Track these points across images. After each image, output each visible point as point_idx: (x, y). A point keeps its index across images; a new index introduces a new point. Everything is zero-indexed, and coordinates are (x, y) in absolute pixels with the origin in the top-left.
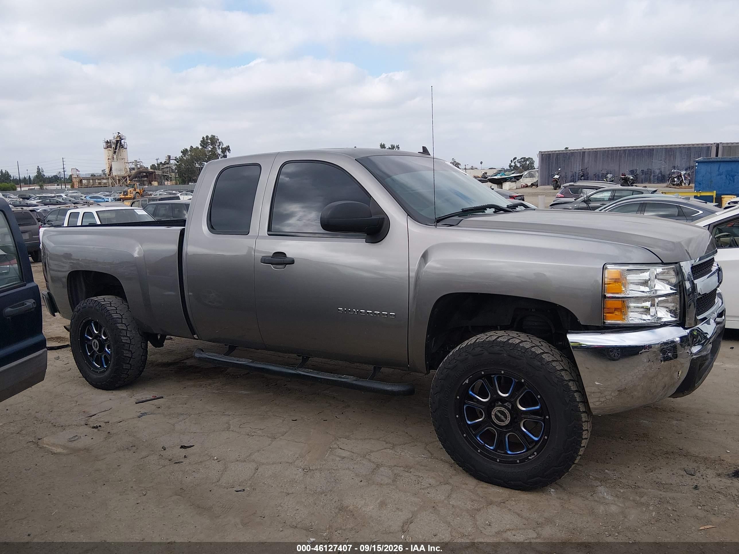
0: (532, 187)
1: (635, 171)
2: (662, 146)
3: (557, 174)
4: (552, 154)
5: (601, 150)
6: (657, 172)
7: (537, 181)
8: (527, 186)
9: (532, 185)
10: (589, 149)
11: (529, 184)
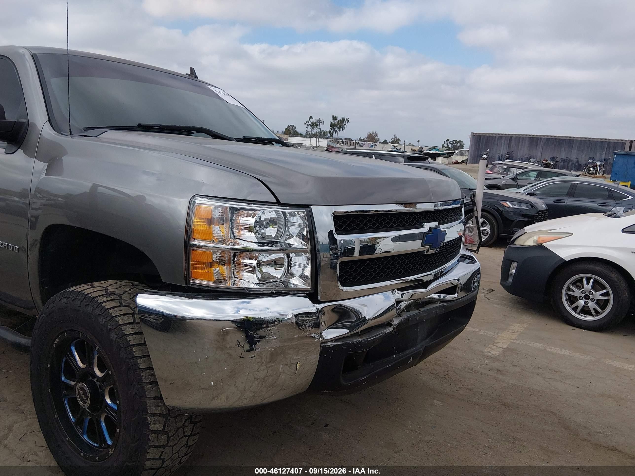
0: (462, 164)
1: (555, 159)
2: (582, 138)
3: (485, 154)
4: (483, 136)
5: (527, 136)
6: (575, 160)
7: (467, 159)
8: (457, 163)
9: (463, 162)
10: (516, 135)
11: (460, 161)
